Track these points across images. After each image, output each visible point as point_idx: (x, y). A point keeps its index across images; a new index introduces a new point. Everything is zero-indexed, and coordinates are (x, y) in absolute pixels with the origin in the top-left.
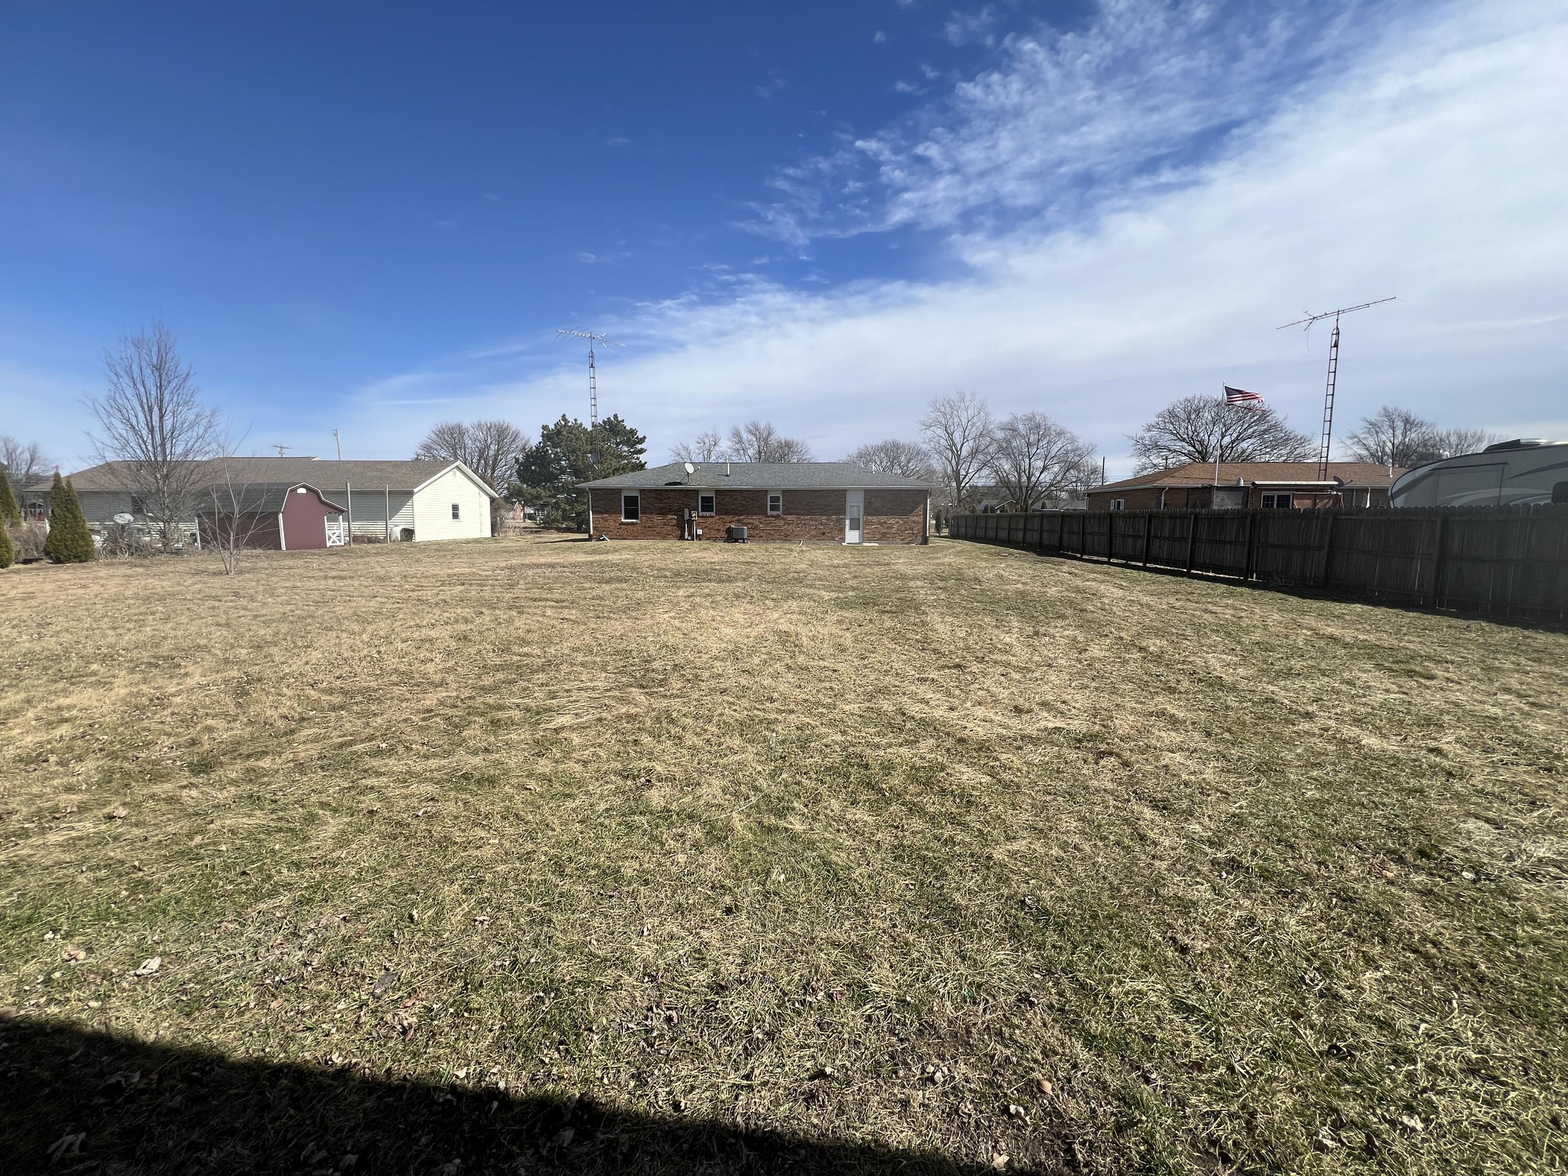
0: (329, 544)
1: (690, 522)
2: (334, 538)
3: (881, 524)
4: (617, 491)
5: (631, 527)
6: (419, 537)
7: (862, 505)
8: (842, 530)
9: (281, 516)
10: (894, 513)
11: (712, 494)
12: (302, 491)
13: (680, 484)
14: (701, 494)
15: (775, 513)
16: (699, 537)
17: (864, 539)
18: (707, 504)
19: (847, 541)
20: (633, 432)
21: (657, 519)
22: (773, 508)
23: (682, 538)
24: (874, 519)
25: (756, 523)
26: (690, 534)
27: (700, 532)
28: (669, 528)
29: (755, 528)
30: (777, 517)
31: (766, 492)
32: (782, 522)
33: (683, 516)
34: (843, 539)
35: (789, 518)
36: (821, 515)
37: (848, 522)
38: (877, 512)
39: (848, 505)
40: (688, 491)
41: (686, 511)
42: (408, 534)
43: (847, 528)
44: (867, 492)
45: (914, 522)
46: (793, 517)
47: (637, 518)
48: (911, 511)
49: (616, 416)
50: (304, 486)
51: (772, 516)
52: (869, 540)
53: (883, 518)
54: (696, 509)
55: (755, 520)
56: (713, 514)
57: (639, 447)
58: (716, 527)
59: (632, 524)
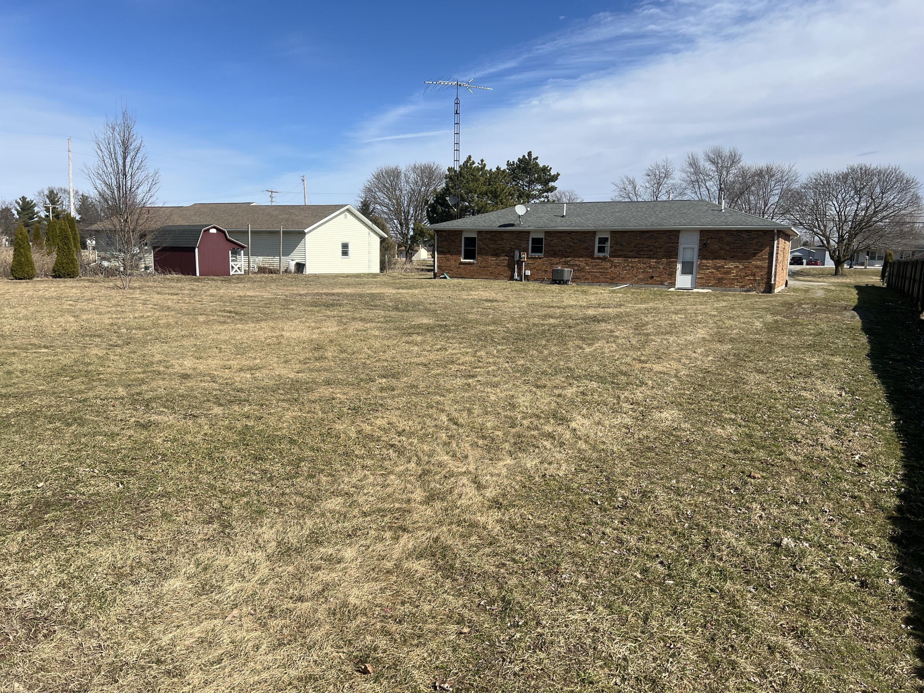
0: (232, 273)
1: (520, 263)
2: (236, 268)
3: (717, 268)
4: (458, 233)
5: (469, 267)
6: (309, 270)
7: (696, 247)
8: (672, 275)
9: (197, 250)
10: (733, 258)
11: (542, 236)
12: (213, 231)
13: (512, 225)
14: (533, 236)
15: (601, 255)
16: (527, 278)
17: (697, 284)
18: (537, 245)
19: (677, 286)
20: (545, 169)
21: (492, 260)
22: (601, 250)
23: (512, 278)
24: (710, 263)
25: (583, 264)
26: (520, 275)
27: (528, 273)
28: (501, 268)
29: (581, 270)
30: (604, 259)
31: (594, 233)
32: (609, 264)
33: (513, 257)
34: (673, 284)
35: (616, 260)
36: (650, 258)
37: (679, 266)
38: (715, 256)
39: (681, 247)
40: (520, 232)
41: (517, 253)
42: (300, 267)
43: (679, 272)
44: (703, 232)
45: (757, 267)
46: (620, 260)
47: (473, 258)
48: (754, 255)
49: (530, 154)
50: (214, 227)
51: (599, 258)
52: (703, 286)
53: (720, 263)
54: (526, 250)
55: (581, 262)
56: (541, 255)
57: (551, 184)
58: (544, 268)
59: (470, 264)
